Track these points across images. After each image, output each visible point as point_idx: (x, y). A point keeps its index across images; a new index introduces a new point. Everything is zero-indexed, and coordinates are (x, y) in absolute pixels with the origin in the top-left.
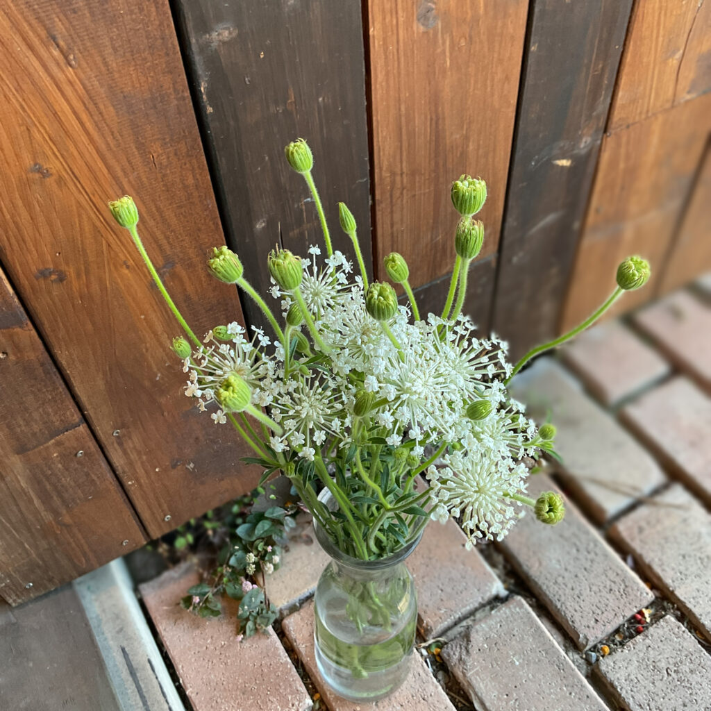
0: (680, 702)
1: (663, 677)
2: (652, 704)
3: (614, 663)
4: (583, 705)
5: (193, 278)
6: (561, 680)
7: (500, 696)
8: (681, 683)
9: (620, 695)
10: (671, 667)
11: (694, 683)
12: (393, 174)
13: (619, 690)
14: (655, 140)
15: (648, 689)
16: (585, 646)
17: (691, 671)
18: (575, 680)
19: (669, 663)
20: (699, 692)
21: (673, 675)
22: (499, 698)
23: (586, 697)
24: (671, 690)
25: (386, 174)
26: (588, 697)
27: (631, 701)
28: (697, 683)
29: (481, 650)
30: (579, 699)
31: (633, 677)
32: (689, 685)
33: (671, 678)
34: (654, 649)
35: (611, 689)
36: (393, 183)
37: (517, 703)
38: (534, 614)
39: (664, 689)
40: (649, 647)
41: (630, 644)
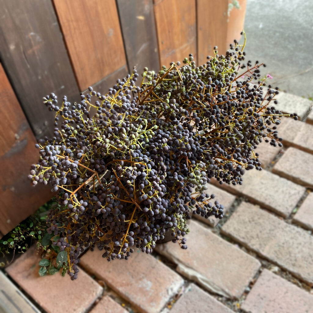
0: (258, 231)
1: (249, 224)
2: (248, 236)
3: (227, 225)
4: (220, 246)
6: (208, 239)
9: (234, 237)
10: (251, 220)
12: (68, 21)
14: (175, 8)
15: (244, 231)
16: (213, 224)
17: (259, 219)
20: (265, 225)
23: (219, 243)
25: (65, 21)
27: (239, 238)
28: (263, 222)
34: (241, 216)
35: (230, 237)
36: (69, 26)
40: (239, 216)
41: (232, 217)
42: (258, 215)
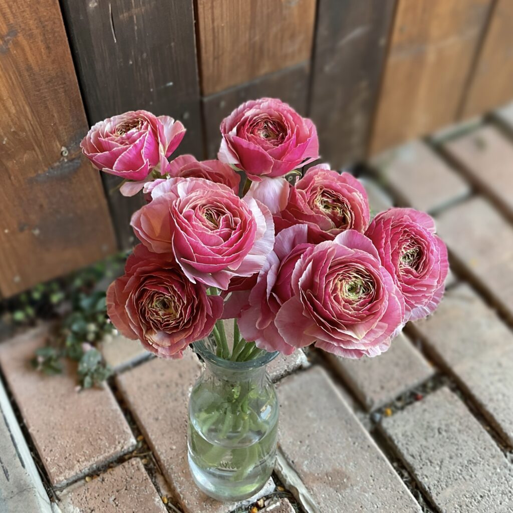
0: (447, 454)
1: (434, 435)
2: (424, 455)
3: (395, 421)
4: (364, 453)
5: (34, 48)
6: (348, 432)
7: (295, 442)
8: (450, 440)
9: (396, 447)
10: (443, 427)
11: (460, 441)
13: (396, 442)
15: (421, 443)
16: (370, 407)
17: (460, 431)
18: (360, 433)
19: (441, 424)
20: (464, 448)
21: (444, 433)
22: (293, 444)
23: (366, 447)
24: (441, 445)
26: (369, 446)
27: (405, 452)
28: (464, 441)
29: (282, 407)
30: (362, 448)
31: (409, 433)
32: (456, 442)
33: (441, 436)
34: (429, 413)
35: (390, 443)
37: (309, 449)
38: (330, 382)
39: (435, 444)
40: (425, 410)
41: (409, 407)
42: (461, 424)
